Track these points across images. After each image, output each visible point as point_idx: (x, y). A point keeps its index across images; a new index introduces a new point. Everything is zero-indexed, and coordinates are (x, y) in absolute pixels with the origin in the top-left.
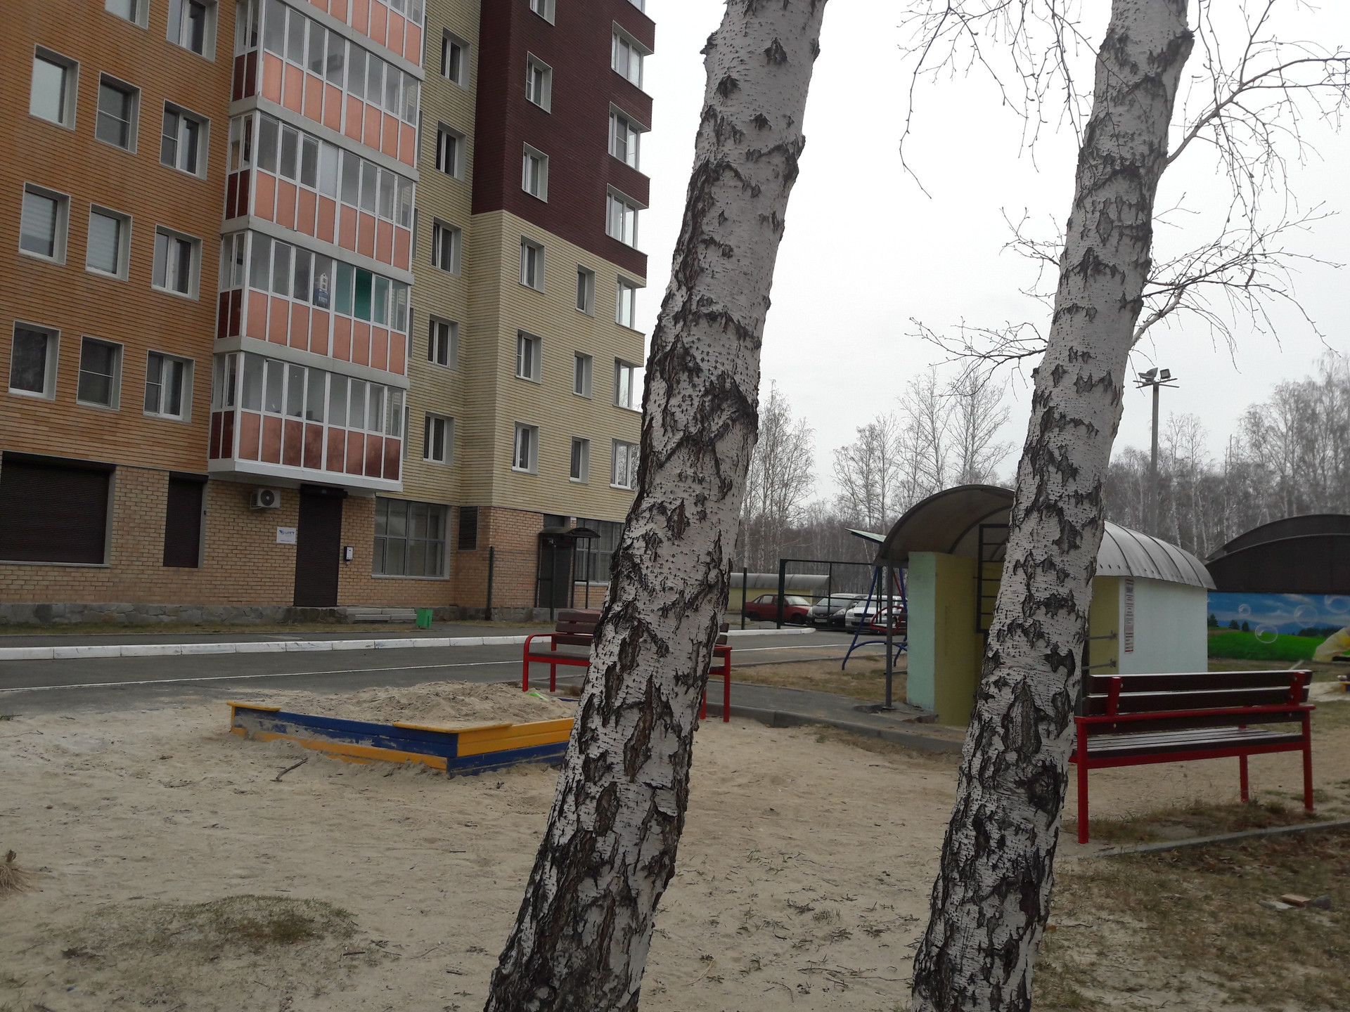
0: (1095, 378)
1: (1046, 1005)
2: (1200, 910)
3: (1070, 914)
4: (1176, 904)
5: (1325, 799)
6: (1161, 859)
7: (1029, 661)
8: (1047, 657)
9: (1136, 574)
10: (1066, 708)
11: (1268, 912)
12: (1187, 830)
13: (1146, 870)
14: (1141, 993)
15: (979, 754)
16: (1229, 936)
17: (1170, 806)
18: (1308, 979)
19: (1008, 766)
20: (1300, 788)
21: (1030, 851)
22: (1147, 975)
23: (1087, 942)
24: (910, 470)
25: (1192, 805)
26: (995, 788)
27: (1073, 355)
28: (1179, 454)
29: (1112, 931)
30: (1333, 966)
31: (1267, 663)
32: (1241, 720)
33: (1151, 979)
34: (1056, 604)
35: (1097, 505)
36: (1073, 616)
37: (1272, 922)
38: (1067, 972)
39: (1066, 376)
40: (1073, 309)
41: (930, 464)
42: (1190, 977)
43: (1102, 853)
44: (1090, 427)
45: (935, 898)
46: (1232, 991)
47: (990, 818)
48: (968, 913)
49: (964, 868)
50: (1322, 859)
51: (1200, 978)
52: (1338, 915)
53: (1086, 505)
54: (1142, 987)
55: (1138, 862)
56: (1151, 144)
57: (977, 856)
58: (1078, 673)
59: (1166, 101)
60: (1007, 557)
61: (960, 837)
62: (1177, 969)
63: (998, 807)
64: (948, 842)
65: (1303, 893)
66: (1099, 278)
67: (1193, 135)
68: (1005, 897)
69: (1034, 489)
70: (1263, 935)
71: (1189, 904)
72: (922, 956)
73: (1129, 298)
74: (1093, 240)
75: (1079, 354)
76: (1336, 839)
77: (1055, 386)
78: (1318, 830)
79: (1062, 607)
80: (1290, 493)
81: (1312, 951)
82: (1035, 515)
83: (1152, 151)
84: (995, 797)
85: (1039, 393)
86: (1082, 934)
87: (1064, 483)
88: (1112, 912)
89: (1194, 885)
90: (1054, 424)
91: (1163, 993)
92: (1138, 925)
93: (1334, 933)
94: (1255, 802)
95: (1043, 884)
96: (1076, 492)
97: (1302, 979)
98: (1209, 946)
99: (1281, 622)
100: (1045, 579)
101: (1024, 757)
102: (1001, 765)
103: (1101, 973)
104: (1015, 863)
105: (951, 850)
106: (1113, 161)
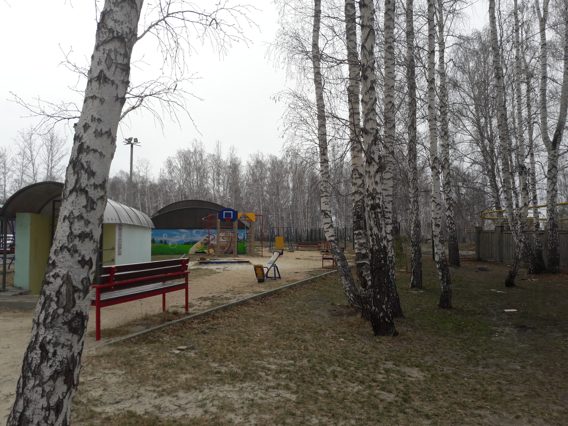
0: (104, 131)
1: (78, 421)
2: (147, 360)
3: (92, 374)
4: (137, 360)
5: (193, 306)
6: (131, 341)
7: (70, 264)
8: (79, 262)
9: (123, 222)
10: (88, 284)
11: (172, 355)
12: (142, 327)
13: (125, 348)
14: (122, 403)
15: (43, 312)
16: (158, 369)
17: (135, 318)
18: (187, 379)
19: (59, 316)
20: (184, 303)
21: (69, 355)
22: (124, 394)
23: (98, 385)
24: (20, 174)
25: (144, 316)
26: (52, 327)
27: (93, 119)
28: (141, 174)
29: (110, 378)
30: (196, 372)
31: (173, 256)
32: (163, 280)
33: (126, 395)
34: (83, 236)
35: (104, 189)
36: (92, 242)
37: (173, 359)
38: (89, 402)
39: (90, 128)
40: (94, 97)
41: (30, 172)
42: (142, 390)
43: (106, 344)
44: (101, 154)
45: (18, 388)
46: (158, 392)
47: (49, 343)
48: (36, 392)
49: (34, 370)
50: (191, 330)
51: (146, 390)
52: (197, 351)
53: (99, 190)
54: (122, 400)
55: (122, 345)
56: (130, 29)
57: (42, 362)
58: (94, 267)
59: (137, 11)
60: (60, 214)
61: (33, 355)
62: (137, 389)
63: (53, 337)
64: (26, 358)
65: (185, 345)
66: (106, 85)
67: (148, 30)
68: (56, 380)
69: (74, 181)
70: (170, 365)
71: (142, 359)
72: (11, 419)
73: (120, 96)
74: (103, 67)
75: (96, 118)
76: (196, 321)
77: (85, 132)
78: (190, 319)
79: (87, 237)
80: (182, 192)
81: (188, 368)
82: (74, 194)
83: (131, 32)
84: (52, 332)
85: (77, 135)
86: (97, 383)
87: (89, 179)
88: (110, 369)
89: (144, 350)
90: (84, 150)
91: (131, 400)
92: (121, 373)
93: (196, 358)
94: (168, 311)
95: (76, 369)
96: (94, 183)
97: (185, 380)
98: (150, 375)
99: (177, 240)
100: (78, 224)
101: (67, 310)
102: (55, 315)
103: (104, 399)
104: (61, 362)
105: (28, 362)
106: (113, 32)
